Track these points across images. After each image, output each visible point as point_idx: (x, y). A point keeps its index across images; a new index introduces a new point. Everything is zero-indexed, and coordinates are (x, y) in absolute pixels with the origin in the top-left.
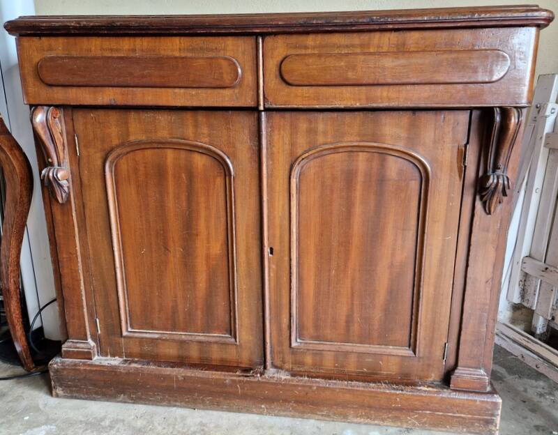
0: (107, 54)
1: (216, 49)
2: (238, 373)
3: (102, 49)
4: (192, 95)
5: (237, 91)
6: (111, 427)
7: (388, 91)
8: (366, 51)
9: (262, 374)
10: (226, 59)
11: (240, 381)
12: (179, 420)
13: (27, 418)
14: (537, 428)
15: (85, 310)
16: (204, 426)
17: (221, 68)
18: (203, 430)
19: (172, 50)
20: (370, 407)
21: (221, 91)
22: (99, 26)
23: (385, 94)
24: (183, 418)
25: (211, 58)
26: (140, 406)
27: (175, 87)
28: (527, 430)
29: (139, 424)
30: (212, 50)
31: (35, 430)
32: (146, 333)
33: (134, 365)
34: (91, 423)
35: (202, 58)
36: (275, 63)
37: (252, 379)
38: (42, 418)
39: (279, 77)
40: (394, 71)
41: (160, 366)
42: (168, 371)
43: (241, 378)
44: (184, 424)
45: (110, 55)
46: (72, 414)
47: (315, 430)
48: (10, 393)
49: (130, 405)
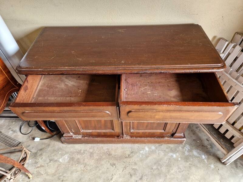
2: (116, 138)
6: (84, 153)
9: (123, 137)
11: (117, 140)
13: (60, 153)
14: (194, 140)
15: (68, 129)
16: (109, 149)
18: (108, 151)
20: (152, 142)
24: (102, 147)
26: (89, 144)
28: (191, 141)
29: (91, 151)
31: (64, 156)
32: (88, 131)
33: (86, 138)
34: (78, 152)
37: (120, 139)
38: (64, 152)
41: (93, 137)
42: (96, 139)
44: (103, 150)
46: (72, 150)
47: (138, 147)
48: (50, 144)
49: (87, 145)
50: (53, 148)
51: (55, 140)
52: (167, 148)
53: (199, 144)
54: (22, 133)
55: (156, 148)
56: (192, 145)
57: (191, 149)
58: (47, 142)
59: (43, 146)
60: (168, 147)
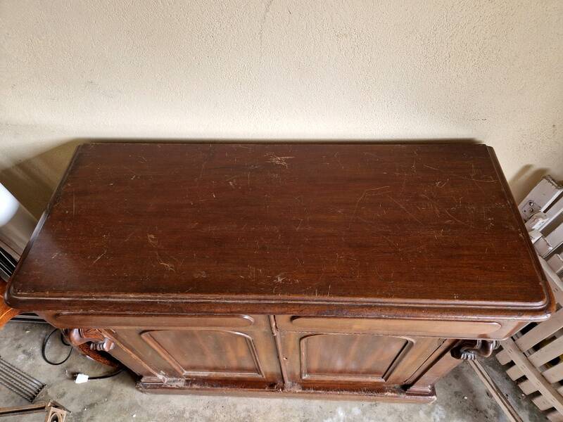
2: (266, 389)
6: (191, 418)
9: (283, 389)
12: (232, 407)
13: (134, 416)
14: (456, 393)
18: (249, 415)
24: (235, 406)
26: (204, 397)
28: (449, 397)
29: (208, 413)
33: (195, 386)
34: (177, 416)
37: (276, 393)
38: (145, 415)
42: (220, 389)
44: (237, 412)
46: (163, 409)
47: (319, 409)
48: (113, 391)
49: (197, 397)
50: (119, 403)
51: (123, 382)
52: (390, 414)
53: (468, 405)
54: (48, 359)
55: (364, 414)
56: (450, 406)
57: (447, 416)
58: (104, 386)
59: (97, 396)
60: (392, 410)
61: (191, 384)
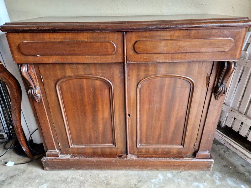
0: (53, 41)
1: (104, 37)
2: (117, 158)
3: (50, 38)
4: (94, 58)
5: (114, 56)
6: (72, 182)
7: (181, 55)
8: (172, 38)
9: (126, 158)
10: (109, 42)
11: (118, 161)
12: (96, 176)
13: (37, 181)
14: (224, 166)
15: (53, 140)
16: (106, 177)
17: (107, 47)
18: (106, 179)
19: (84, 38)
20: (167, 166)
21: (107, 56)
22: (48, 29)
23: (180, 56)
24: (98, 175)
25: (102, 42)
26: (80, 171)
27: (86, 55)
28: (221, 167)
29: (82, 179)
30: (102, 38)
31: (42, 186)
32: (79, 146)
33: (76, 158)
34: (63, 181)
35: (98, 42)
36: (132, 44)
37: (123, 160)
38: (43, 181)
39: (133, 50)
40: (184, 47)
41: (86, 157)
42: (90, 159)
43: (119, 160)
44: (99, 177)
45: (54, 41)
46: (54, 177)
47: (148, 175)
49: (76, 171)
50: (29, 175)
51: (34, 166)
52: (189, 176)
53: (233, 171)
55: (174, 176)
56: (223, 172)
57: (223, 176)
59: (17, 172)
60: (190, 174)
61: (74, 157)
